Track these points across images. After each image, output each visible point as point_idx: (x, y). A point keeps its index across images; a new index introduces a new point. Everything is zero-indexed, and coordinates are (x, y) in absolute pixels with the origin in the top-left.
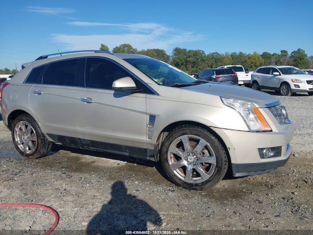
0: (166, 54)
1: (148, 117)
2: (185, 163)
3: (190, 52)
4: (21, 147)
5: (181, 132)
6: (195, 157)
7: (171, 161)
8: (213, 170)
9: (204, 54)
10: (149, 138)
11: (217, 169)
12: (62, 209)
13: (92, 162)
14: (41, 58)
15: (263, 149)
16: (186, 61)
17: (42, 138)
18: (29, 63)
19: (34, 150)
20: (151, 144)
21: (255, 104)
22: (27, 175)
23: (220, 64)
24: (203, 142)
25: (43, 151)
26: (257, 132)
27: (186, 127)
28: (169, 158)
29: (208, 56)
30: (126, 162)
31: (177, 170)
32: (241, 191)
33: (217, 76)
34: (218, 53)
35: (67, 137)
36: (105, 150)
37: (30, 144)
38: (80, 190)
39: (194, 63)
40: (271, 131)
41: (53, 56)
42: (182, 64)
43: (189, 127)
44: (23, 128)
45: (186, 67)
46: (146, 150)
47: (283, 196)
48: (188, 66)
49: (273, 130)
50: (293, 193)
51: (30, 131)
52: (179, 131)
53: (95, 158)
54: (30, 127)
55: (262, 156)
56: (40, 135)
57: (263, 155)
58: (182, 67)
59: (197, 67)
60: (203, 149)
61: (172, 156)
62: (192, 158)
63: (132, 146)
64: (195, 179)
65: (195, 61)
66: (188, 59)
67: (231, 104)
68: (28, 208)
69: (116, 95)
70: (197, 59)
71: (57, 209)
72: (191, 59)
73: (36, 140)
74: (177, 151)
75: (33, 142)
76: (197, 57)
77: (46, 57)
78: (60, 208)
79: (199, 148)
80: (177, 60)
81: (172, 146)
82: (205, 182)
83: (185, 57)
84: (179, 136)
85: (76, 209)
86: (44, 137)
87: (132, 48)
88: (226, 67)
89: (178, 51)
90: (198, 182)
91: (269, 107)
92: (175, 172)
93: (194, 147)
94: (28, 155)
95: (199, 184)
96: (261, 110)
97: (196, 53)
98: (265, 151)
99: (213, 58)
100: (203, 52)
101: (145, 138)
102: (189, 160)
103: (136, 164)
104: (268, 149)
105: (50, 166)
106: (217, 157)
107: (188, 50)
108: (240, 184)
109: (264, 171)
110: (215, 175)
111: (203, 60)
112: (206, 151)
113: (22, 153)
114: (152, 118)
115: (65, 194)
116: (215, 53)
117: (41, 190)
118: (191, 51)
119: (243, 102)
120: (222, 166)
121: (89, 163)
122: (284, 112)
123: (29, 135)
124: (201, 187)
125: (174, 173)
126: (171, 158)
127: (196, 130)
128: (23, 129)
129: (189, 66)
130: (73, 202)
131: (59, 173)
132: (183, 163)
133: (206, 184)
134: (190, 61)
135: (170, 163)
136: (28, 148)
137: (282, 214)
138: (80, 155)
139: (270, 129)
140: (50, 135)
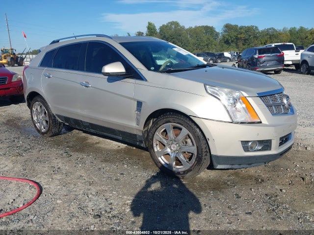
0: (215, 31)
1: (136, 103)
2: (169, 150)
3: (241, 28)
4: (38, 125)
5: (165, 120)
6: (178, 145)
7: (157, 149)
8: (193, 160)
9: (258, 29)
10: (137, 125)
11: (197, 159)
12: (47, 186)
13: (97, 143)
14: (54, 42)
15: (248, 142)
16: (237, 39)
17: (53, 118)
18: (43, 47)
19: (47, 128)
20: (139, 130)
21: (243, 92)
22: (35, 152)
23: (275, 40)
24: (185, 131)
25: (55, 130)
26: (242, 123)
27: (170, 115)
28: (155, 145)
29: (263, 32)
30: (126, 145)
31: (162, 157)
32: (225, 183)
33: (260, 56)
34: (274, 29)
35: (72, 119)
36: (102, 133)
37: (44, 123)
38: (71, 170)
39: (246, 40)
40: (261, 122)
41: (64, 40)
42: (232, 41)
43: (173, 115)
44: (39, 108)
45: (237, 44)
46: (136, 135)
47: (267, 192)
48: (238, 43)
49: (263, 122)
50: (281, 190)
51: (44, 111)
52: (163, 119)
53: (101, 139)
54: (43, 108)
55: (246, 149)
56: (51, 116)
57: (248, 148)
58: (232, 44)
59: (249, 44)
60: (186, 138)
61: (158, 143)
62: (175, 147)
63: (124, 130)
64: (178, 167)
65: (247, 38)
66: (239, 36)
67: (214, 92)
68: (20, 182)
69: (109, 80)
70: (250, 36)
71: (43, 185)
72: (243, 36)
73: (48, 120)
74: (161, 139)
75: (47, 122)
76: (249, 33)
77: (58, 41)
78: (46, 185)
79: (181, 137)
80: (227, 37)
81: (157, 133)
82: (186, 171)
83: (235, 34)
84: (163, 124)
85: (59, 187)
86: (55, 117)
87: (180, 26)
88: (273, 45)
89: (228, 27)
90: (180, 170)
91: (262, 96)
92: (160, 158)
93: (177, 135)
94: (43, 134)
95: (181, 173)
96: (250, 99)
97: (249, 30)
98: (250, 144)
99: (267, 34)
100: (256, 27)
101: (134, 124)
102: (172, 148)
103: (135, 148)
104: (254, 142)
105: (58, 144)
106: (197, 147)
107: (239, 26)
108: (229, 176)
109: (250, 164)
110: (195, 165)
111: (256, 37)
112: (189, 140)
113: (39, 131)
114: (140, 104)
115: (56, 172)
116: (270, 29)
117: (39, 167)
118: (243, 27)
119: (229, 90)
120: (202, 156)
121: (93, 144)
122: (285, 101)
123: (43, 115)
124: (182, 175)
125: (159, 160)
126: (157, 145)
127: (178, 118)
128: (39, 110)
129: (240, 44)
130: (59, 180)
131: (61, 152)
132: (167, 150)
133: (187, 173)
134: (241, 38)
135: (156, 150)
136: (43, 127)
137: (254, 212)
138: (89, 135)
139: (259, 121)
140: (59, 116)
